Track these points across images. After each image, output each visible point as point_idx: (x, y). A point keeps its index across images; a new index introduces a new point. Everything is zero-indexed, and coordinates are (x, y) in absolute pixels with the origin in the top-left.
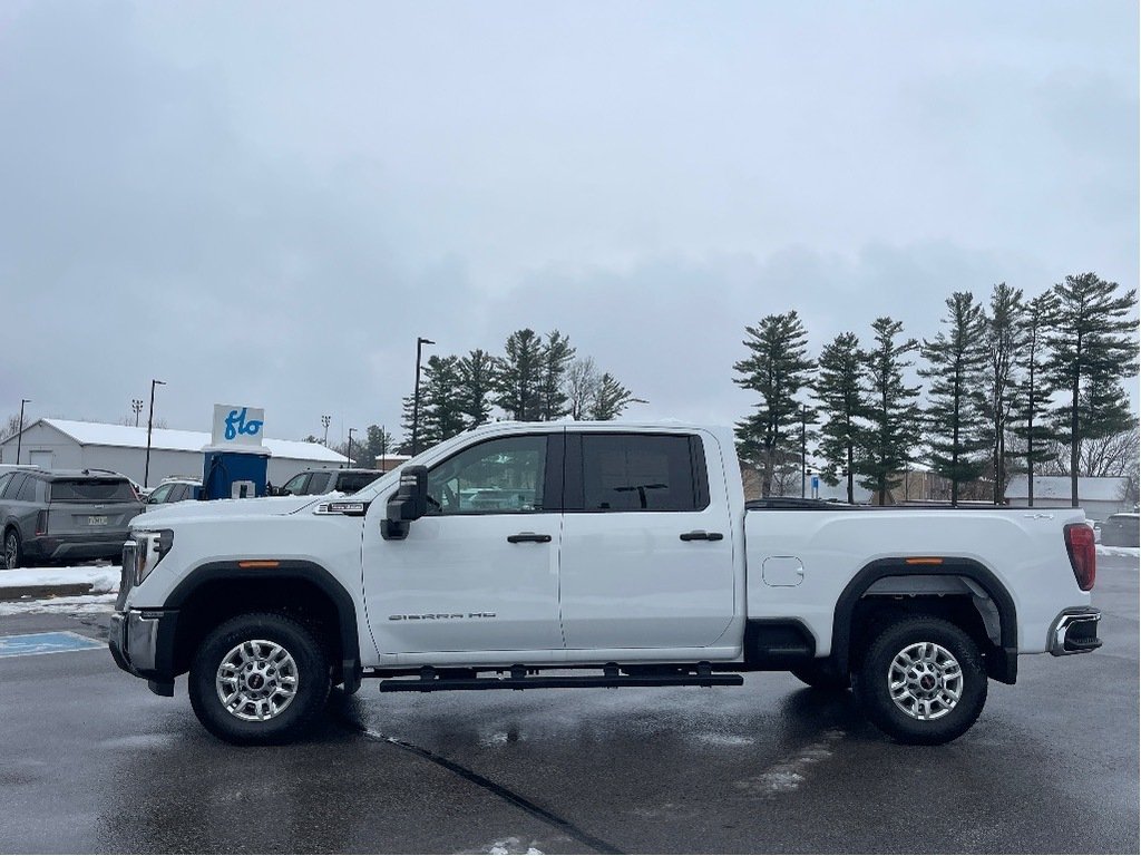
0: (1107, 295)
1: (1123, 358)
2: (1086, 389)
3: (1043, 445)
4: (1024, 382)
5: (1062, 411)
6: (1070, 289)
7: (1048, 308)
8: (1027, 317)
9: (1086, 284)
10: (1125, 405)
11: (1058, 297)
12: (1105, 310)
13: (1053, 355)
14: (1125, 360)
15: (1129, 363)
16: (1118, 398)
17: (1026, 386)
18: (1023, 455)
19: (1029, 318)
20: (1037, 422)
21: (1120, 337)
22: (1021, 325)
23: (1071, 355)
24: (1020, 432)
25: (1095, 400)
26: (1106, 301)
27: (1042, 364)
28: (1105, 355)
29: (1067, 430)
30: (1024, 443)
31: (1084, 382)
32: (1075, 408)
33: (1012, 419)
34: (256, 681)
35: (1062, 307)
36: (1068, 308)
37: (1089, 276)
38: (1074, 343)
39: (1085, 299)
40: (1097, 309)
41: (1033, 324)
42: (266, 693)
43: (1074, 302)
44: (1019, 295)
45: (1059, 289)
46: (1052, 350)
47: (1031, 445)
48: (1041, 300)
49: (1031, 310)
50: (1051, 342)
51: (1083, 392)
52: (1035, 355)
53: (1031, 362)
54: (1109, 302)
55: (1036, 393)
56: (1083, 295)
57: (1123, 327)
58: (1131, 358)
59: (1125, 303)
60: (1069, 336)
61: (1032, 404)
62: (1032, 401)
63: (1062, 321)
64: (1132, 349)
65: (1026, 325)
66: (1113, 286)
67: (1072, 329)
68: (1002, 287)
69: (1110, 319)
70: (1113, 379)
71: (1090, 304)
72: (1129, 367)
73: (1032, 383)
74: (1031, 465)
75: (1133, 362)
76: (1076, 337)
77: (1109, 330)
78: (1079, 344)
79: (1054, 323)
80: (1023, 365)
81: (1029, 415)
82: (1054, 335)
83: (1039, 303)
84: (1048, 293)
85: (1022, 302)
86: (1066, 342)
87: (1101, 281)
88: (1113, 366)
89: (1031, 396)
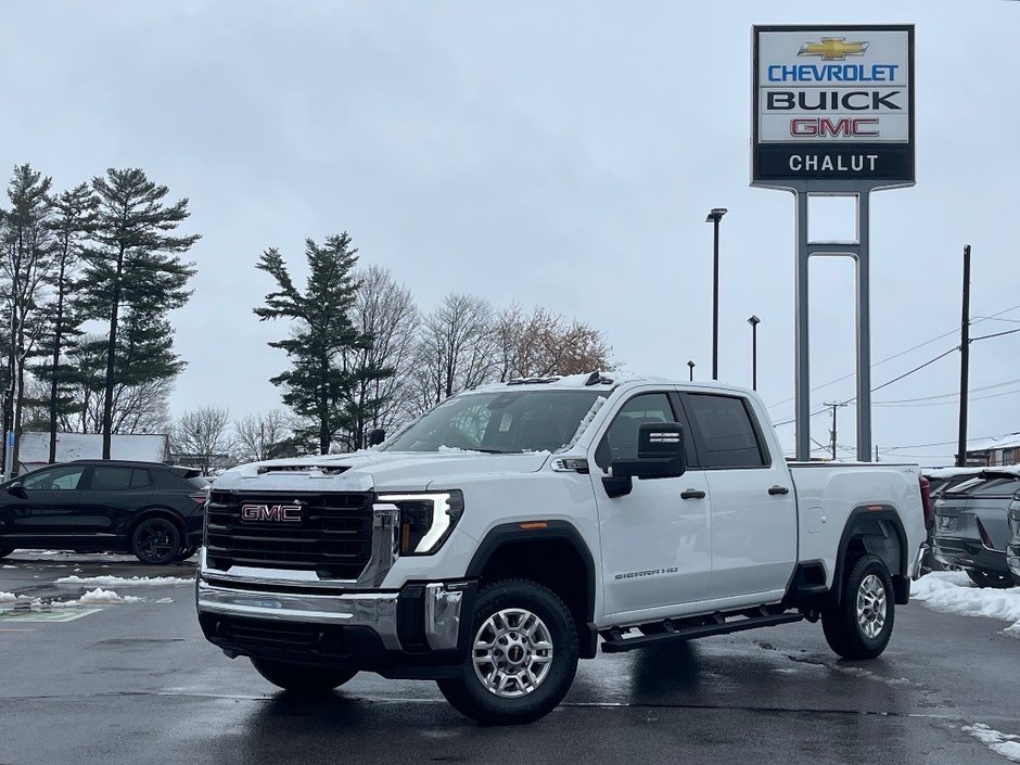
0: (156, 202)
1: (169, 284)
2: (124, 319)
3: (70, 390)
4: (50, 305)
5: (96, 346)
6: (112, 186)
7: (84, 208)
8: (56, 215)
9: (130, 183)
10: (169, 344)
11: (96, 194)
12: (154, 220)
13: (87, 271)
14: (174, 286)
15: (176, 290)
16: (163, 333)
17: (54, 310)
18: (44, 404)
19: (61, 217)
20: (64, 359)
21: (168, 256)
22: (48, 226)
23: (110, 273)
24: (40, 372)
25: (135, 335)
26: (155, 209)
27: (75, 282)
28: (152, 278)
29: (101, 373)
30: (46, 386)
31: (124, 310)
32: (111, 345)
33: (31, 354)
34: (516, 653)
35: (101, 208)
36: (108, 211)
37: (137, 173)
38: (113, 257)
39: (129, 203)
40: (144, 218)
41: (66, 227)
42: (524, 666)
43: (117, 205)
44: (46, 184)
45: (98, 184)
46: (88, 265)
47: (54, 390)
48: (75, 196)
49: (62, 207)
50: (88, 254)
51: (120, 323)
52: (67, 268)
53: (61, 278)
54: (159, 210)
55: (65, 320)
56: (128, 196)
57: (171, 244)
58: (179, 285)
59: (176, 214)
60: (109, 247)
61: (59, 335)
62: (59, 330)
63: (102, 228)
64: (181, 274)
65: (55, 226)
66: (163, 192)
67: (114, 239)
68: (26, 169)
69: (159, 232)
70: (159, 310)
71: (134, 210)
72: (175, 296)
73: (60, 307)
74: (54, 417)
75: (181, 290)
76: (117, 251)
77: (156, 247)
78: (120, 262)
79: (90, 229)
80: (50, 280)
81: (54, 349)
82: (89, 244)
83: (72, 201)
84: (84, 187)
85: (50, 193)
86: (103, 256)
87: (149, 181)
88: (158, 293)
89: (59, 325)
